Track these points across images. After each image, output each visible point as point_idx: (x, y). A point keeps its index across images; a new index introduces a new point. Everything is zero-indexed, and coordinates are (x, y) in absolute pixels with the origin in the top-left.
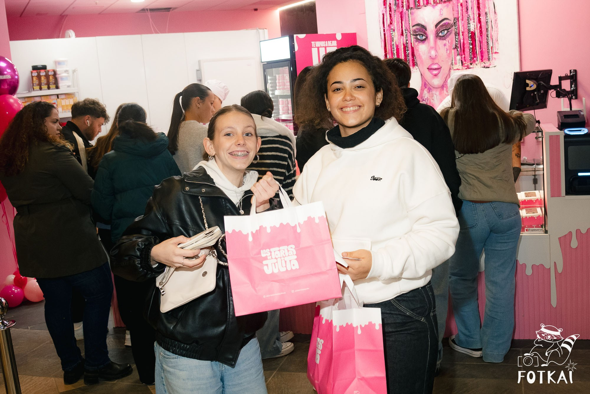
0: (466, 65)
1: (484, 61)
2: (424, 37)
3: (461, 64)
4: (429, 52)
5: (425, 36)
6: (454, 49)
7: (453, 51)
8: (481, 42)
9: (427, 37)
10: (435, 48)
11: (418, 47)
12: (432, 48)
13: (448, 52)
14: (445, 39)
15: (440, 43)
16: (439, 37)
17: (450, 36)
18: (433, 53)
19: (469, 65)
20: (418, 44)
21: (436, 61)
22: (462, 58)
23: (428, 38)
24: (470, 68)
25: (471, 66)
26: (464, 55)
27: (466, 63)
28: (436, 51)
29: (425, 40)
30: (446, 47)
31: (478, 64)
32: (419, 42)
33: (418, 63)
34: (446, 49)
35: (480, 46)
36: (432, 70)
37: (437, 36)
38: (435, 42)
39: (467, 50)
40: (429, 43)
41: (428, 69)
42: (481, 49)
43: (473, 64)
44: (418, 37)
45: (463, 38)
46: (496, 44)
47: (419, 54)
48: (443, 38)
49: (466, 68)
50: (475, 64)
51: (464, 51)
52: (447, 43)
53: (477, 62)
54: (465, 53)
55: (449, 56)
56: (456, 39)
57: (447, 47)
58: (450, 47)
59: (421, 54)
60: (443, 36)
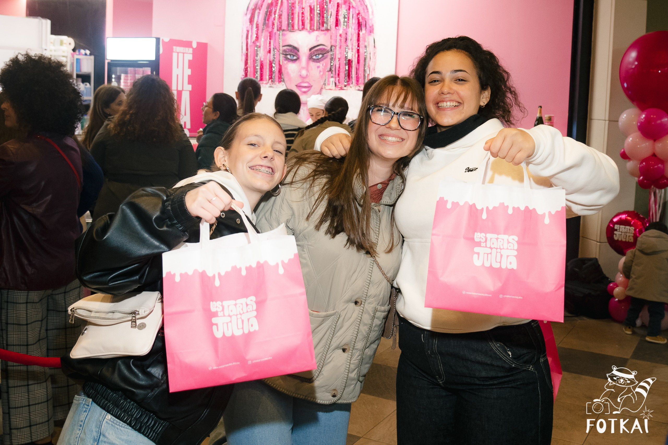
0: (340, 86)
1: (359, 85)
2: (295, 58)
3: (334, 85)
4: (300, 71)
5: (296, 56)
6: (328, 71)
7: (327, 73)
8: (357, 69)
9: (298, 59)
10: (307, 69)
11: (287, 65)
12: (303, 68)
13: (322, 73)
14: (319, 62)
15: (313, 65)
16: (312, 60)
17: (325, 61)
18: (304, 73)
19: (343, 87)
20: (287, 63)
21: (307, 80)
22: (335, 80)
23: (300, 59)
24: (344, 90)
25: (345, 88)
26: (339, 77)
27: (340, 84)
28: (308, 71)
29: (295, 60)
30: (319, 69)
31: (352, 87)
32: (289, 61)
33: (286, 79)
34: (319, 71)
35: (357, 72)
36: (300, 88)
37: (310, 58)
38: (308, 64)
39: (342, 75)
40: (300, 63)
41: (296, 86)
42: (357, 75)
43: (347, 87)
44: (289, 57)
45: (339, 64)
46: (373, 72)
47: (288, 73)
48: (318, 61)
49: (339, 89)
50: (349, 87)
51: (339, 75)
52: (321, 66)
53: (351, 85)
54: (340, 76)
55: (322, 77)
56: (331, 63)
57: (321, 68)
58: (324, 70)
59: (290, 72)
60: (318, 59)
